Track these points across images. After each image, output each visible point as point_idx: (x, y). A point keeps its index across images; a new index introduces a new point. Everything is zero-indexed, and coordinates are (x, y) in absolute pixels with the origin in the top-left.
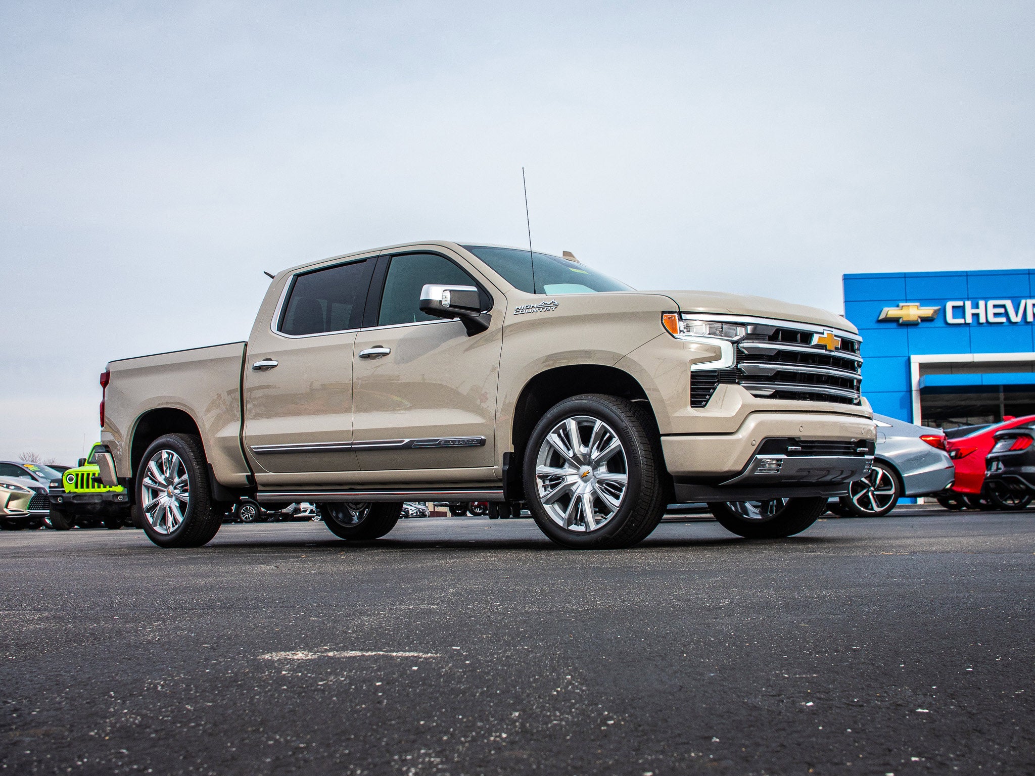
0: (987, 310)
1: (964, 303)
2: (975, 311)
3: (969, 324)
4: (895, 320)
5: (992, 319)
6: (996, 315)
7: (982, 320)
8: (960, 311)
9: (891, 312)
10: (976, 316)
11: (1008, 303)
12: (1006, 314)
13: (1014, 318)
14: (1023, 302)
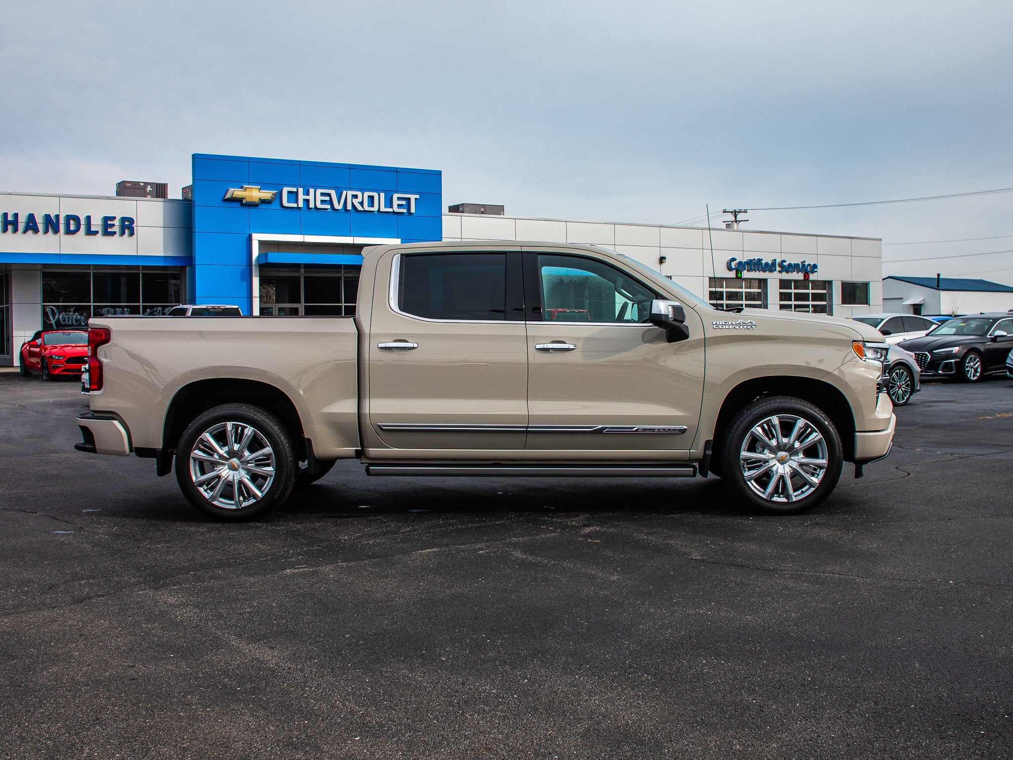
0: (316, 197)
1: (298, 190)
2: (307, 197)
3: (301, 208)
4: (239, 200)
5: (319, 205)
6: (323, 202)
7: (312, 205)
8: (294, 196)
9: (238, 193)
10: (307, 201)
11: (333, 193)
12: (331, 202)
13: (337, 206)
14: (345, 193)
